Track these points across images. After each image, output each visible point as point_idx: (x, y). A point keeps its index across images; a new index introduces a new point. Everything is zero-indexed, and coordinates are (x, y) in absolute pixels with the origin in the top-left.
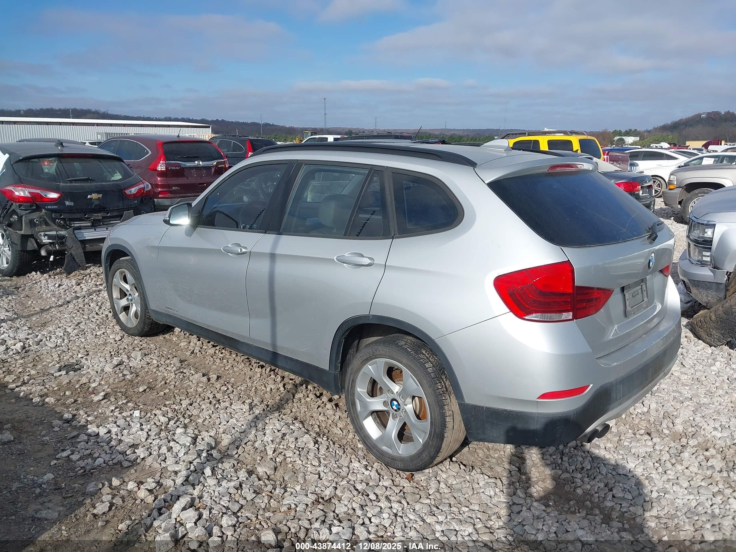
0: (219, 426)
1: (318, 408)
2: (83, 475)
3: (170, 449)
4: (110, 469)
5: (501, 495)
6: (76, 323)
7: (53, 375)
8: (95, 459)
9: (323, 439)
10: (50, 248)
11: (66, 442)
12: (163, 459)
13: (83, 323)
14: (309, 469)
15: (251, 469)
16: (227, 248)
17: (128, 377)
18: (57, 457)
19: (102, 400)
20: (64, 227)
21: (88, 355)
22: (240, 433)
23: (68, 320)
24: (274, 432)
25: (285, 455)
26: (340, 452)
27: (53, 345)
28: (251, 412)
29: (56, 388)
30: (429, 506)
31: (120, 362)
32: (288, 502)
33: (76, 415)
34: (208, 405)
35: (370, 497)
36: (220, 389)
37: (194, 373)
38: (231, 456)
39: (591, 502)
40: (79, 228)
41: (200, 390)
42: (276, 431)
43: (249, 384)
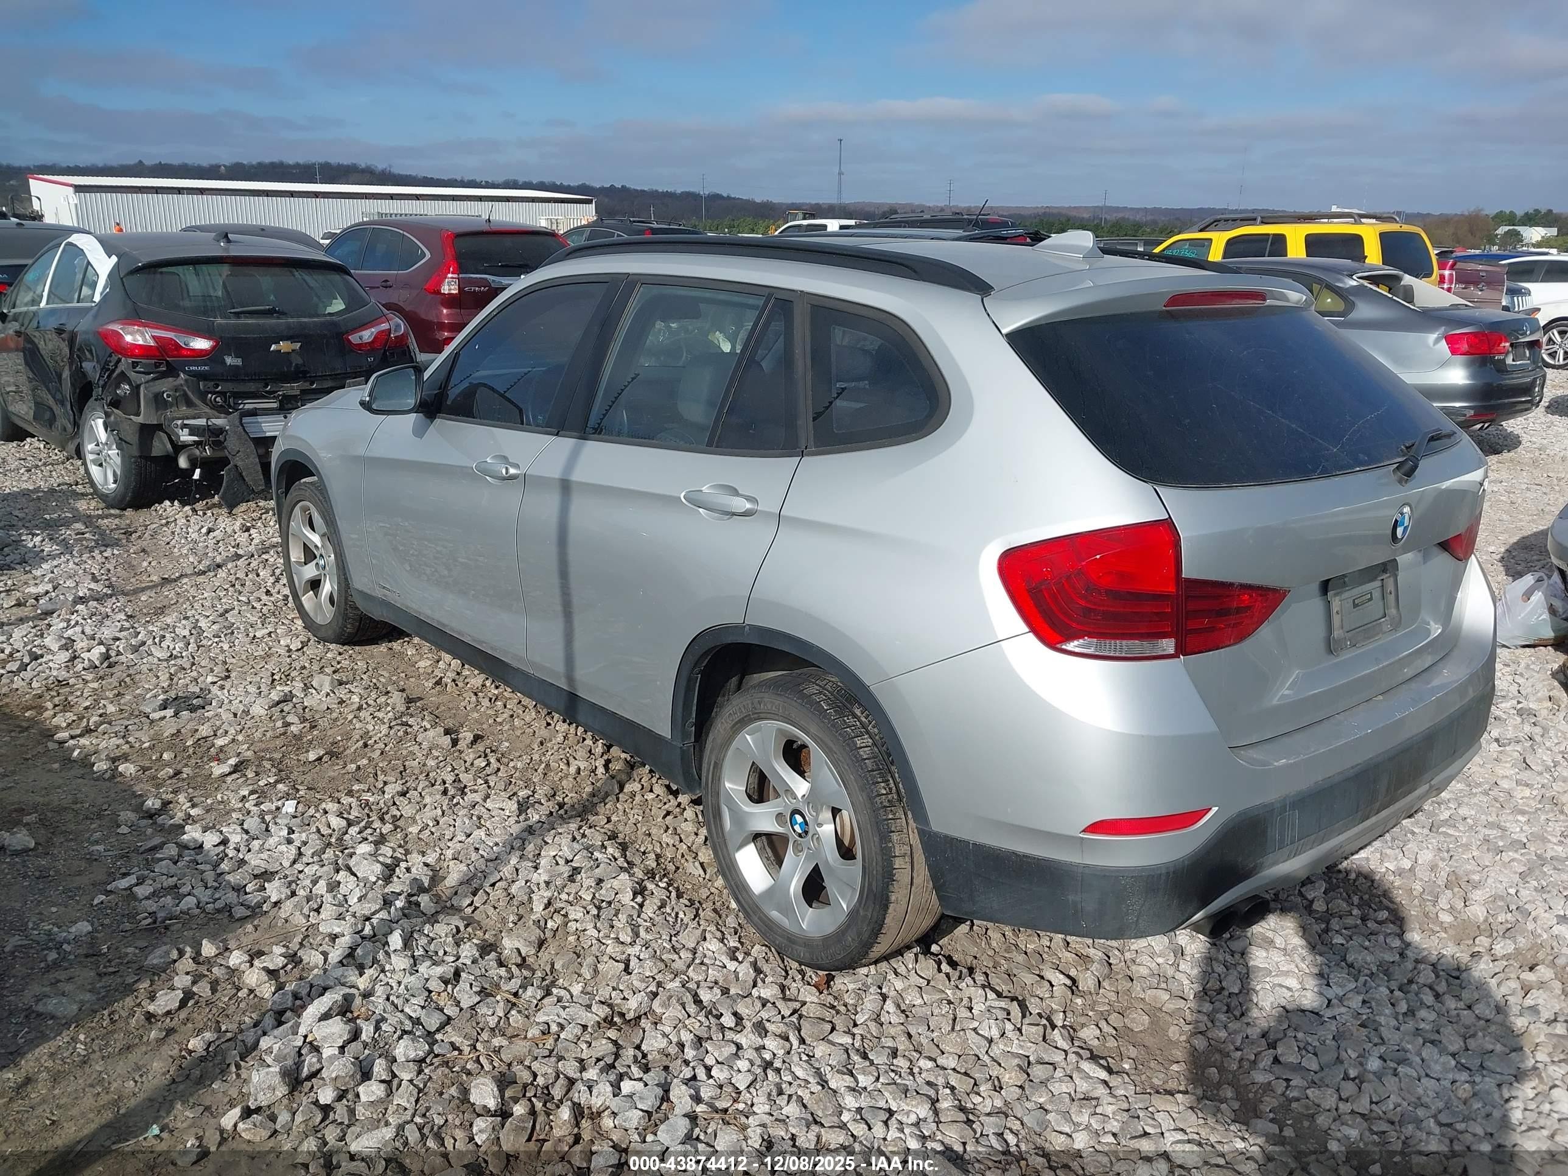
0: (449, 844)
1: (664, 817)
2: (149, 930)
3: (334, 886)
4: (205, 920)
5: (1014, 1038)
6: (221, 611)
7: (148, 717)
8: (180, 897)
9: (657, 885)
10: (197, 452)
11: (136, 859)
12: (316, 907)
13: (236, 612)
14: (609, 950)
15: (492, 940)
16: (483, 466)
17: (293, 728)
18: (109, 888)
19: (230, 773)
20: (223, 410)
21: (228, 677)
22: (487, 860)
23: (207, 604)
24: (557, 864)
25: (566, 916)
26: (686, 916)
27: (164, 655)
28: (522, 818)
29: (147, 745)
30: (847, 1050)
31: (286, 695)
32: (545, 1019)
33: (171, 802)
34: (438, 797)
35: (722, 1020)
36: (472, 764)
37: (428, 726)
38: (456, 910)
39: (1221, 1069)
40: (254, 413)
41: (431, 763)
42: (561, 862)
43: (536, 757)
